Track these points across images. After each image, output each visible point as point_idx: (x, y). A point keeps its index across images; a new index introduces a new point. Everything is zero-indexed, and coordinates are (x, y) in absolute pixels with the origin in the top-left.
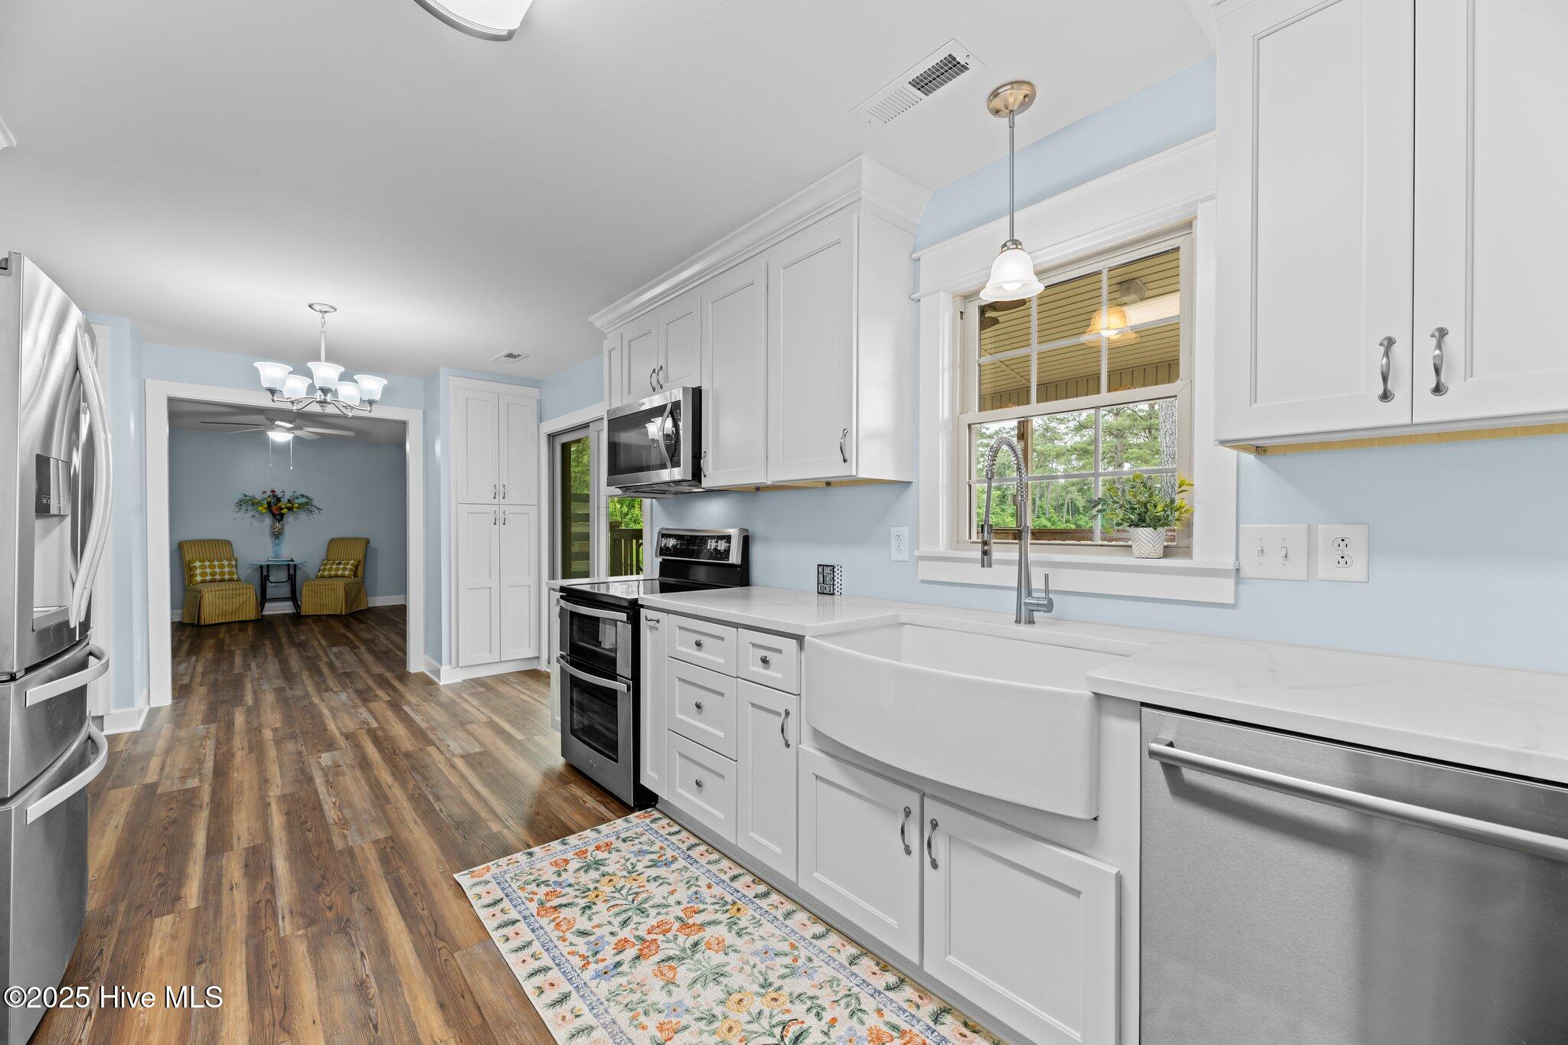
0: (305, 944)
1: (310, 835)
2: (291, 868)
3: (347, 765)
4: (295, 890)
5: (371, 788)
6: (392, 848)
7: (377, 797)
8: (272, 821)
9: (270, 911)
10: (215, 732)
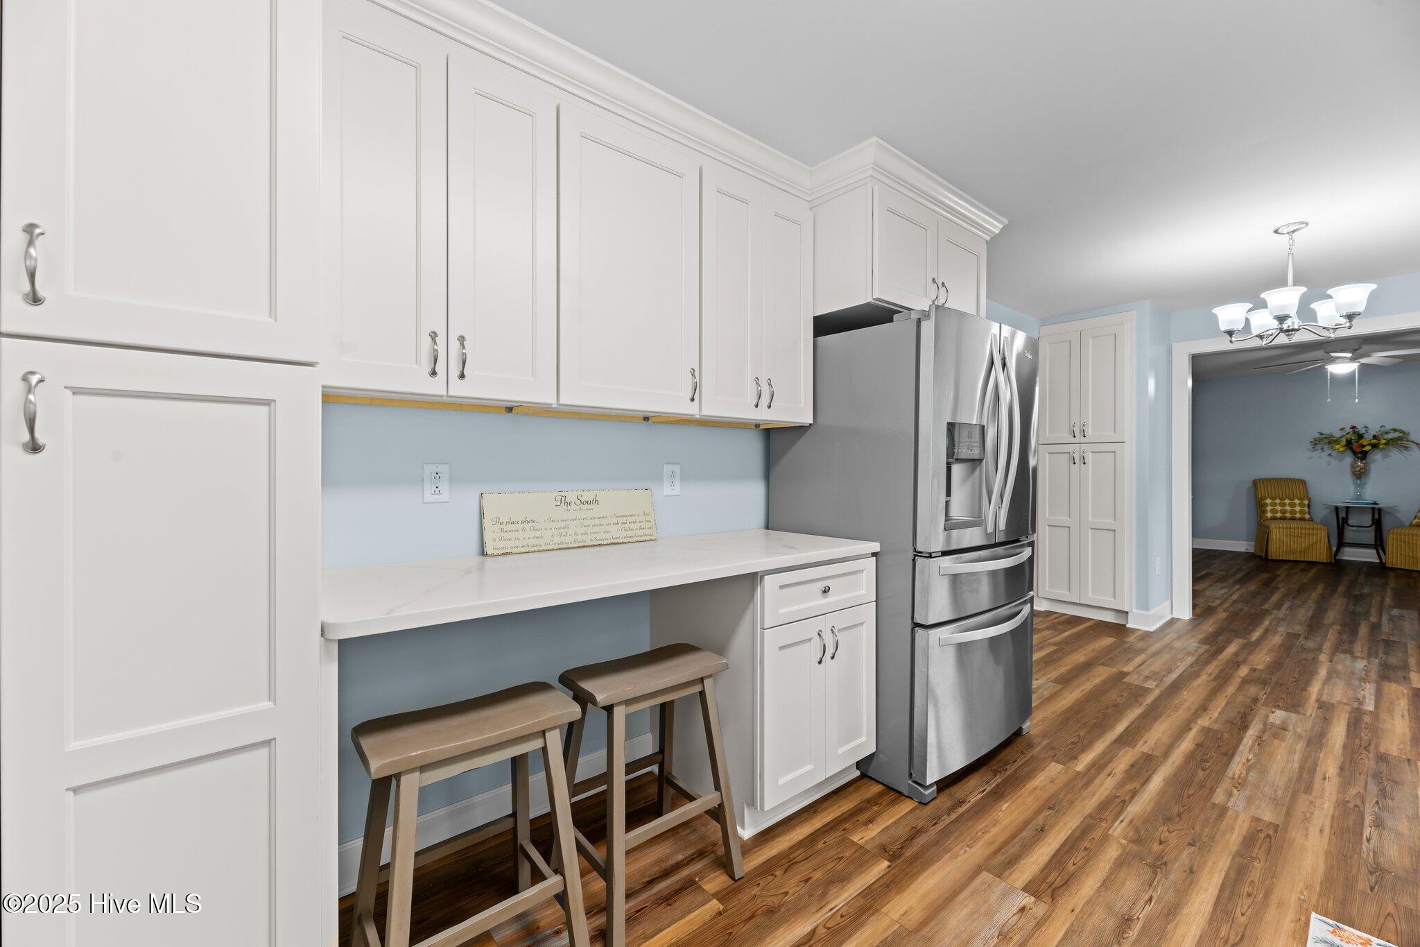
0: (1118, 853)
1: (1201, 773)
2: (1162, 789)
3: (1295, 732)
4: (1149, 808)
5: (1301, 768)
6: (1268, 836)
7: (1299, 779)
8: (1180, 744)
9: (1118, 809)
10: (1202, 652)
